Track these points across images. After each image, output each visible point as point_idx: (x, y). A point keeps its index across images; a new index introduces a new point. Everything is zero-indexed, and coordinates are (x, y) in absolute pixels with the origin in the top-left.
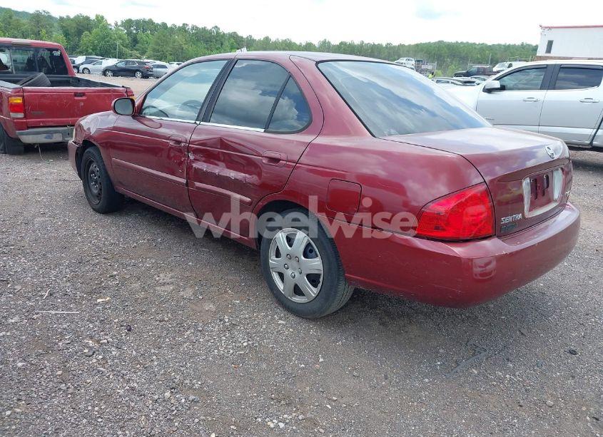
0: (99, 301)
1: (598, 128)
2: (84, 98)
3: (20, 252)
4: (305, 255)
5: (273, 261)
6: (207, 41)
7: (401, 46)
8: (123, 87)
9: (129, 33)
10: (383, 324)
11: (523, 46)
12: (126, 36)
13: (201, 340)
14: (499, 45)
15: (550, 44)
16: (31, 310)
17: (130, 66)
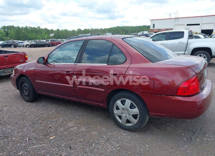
0: (51, 138)
1: (185, 51)
2: (8, 58)
3: (5, 123)
4: (131, 108)
5: (116, 112)
6: (36, 32)
7: (105, 29)
8: (22, 52)
9: (5, 31)
10: (158, 128)
11: (144, 26)
12: (3, 32)
13: (100, 147)
14: (137, 26)
15: (154, 25)
16: (25, 147)
17: (9, 43)
